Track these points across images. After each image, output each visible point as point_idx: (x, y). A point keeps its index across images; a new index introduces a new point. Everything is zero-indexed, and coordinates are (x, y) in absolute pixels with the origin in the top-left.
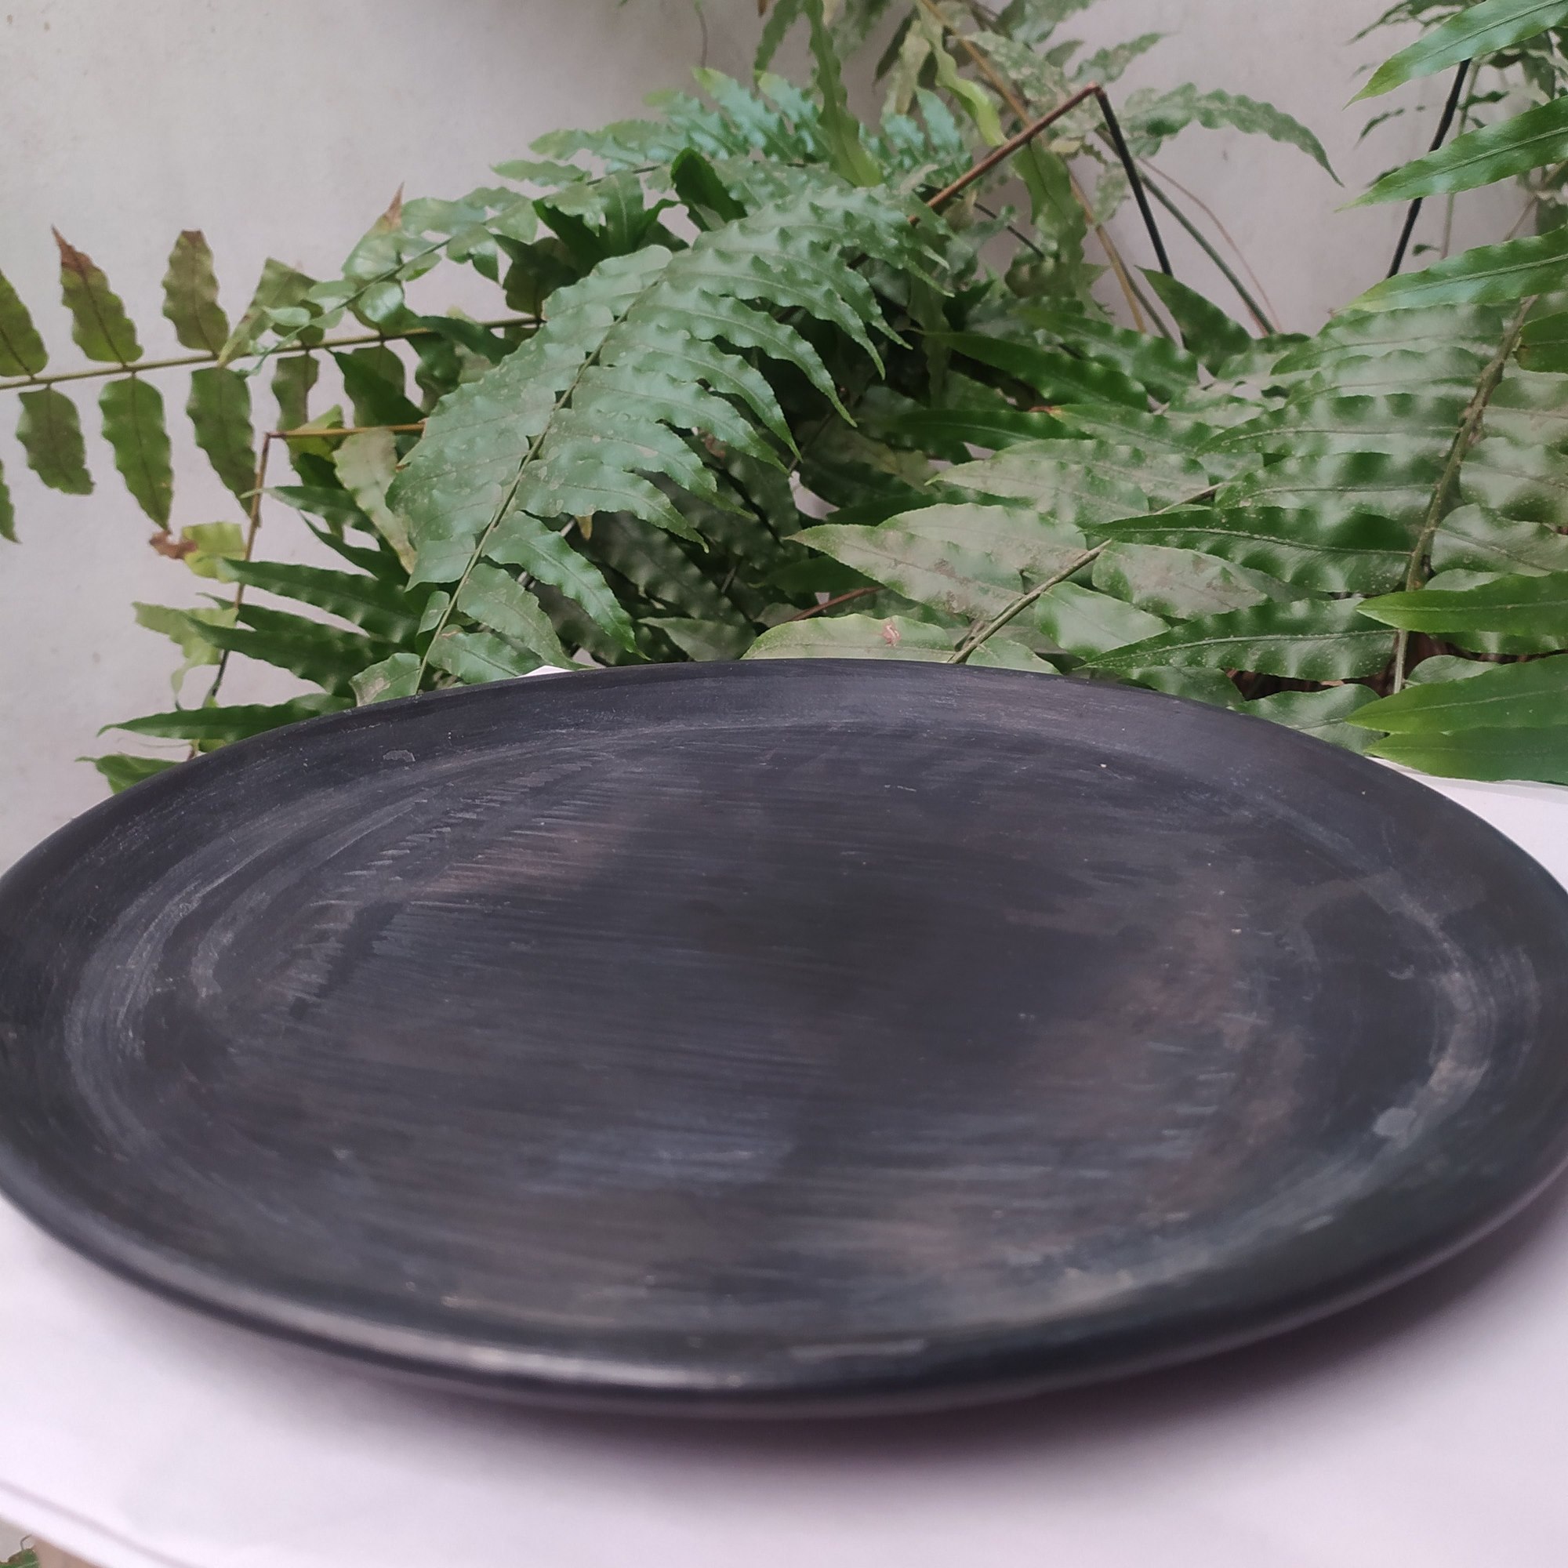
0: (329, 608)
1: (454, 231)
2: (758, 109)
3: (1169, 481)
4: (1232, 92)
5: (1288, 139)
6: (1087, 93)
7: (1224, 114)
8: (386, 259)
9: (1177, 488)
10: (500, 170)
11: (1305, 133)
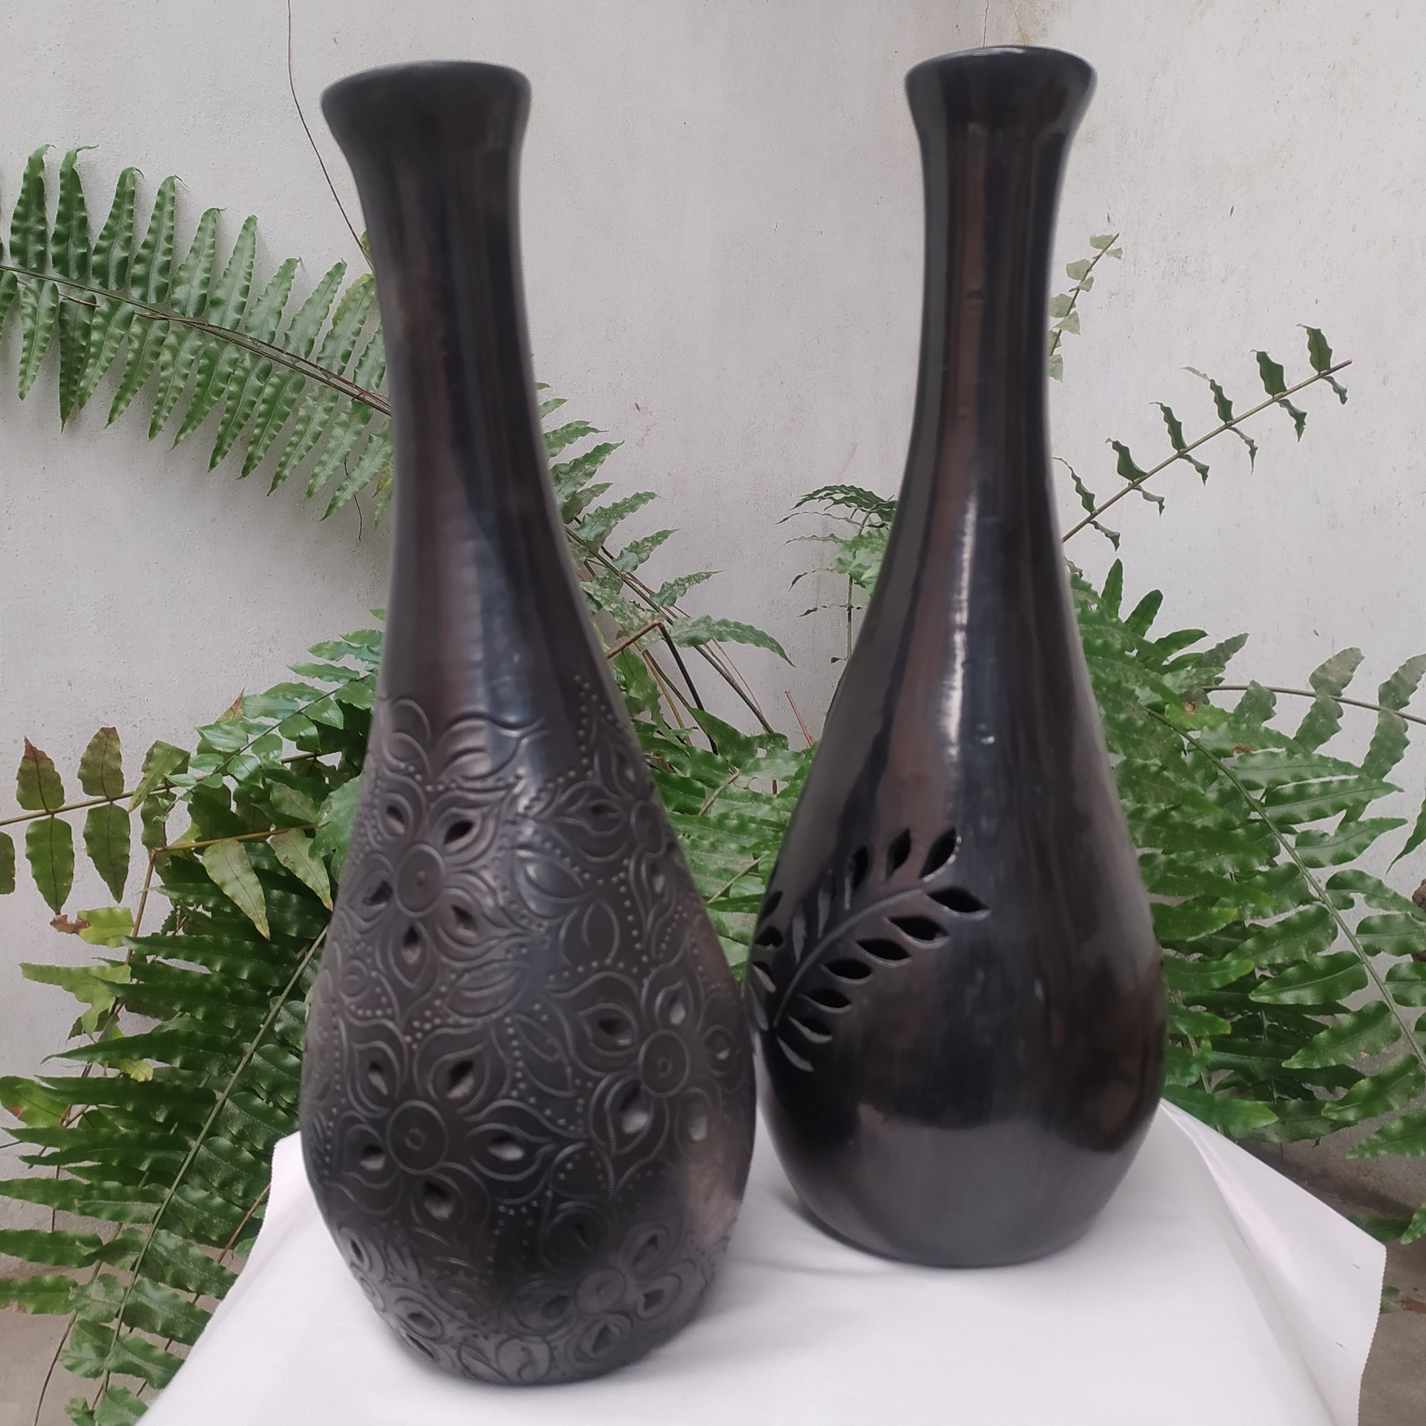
0: (199, 961)
1: (281, 717)
3: (732, 859)
4: (732, 620)
5: (764, 646)
6: (654, 626)
7: (729, 633)
8: (241, 738)
9: (737, 863)
10: (298, 669)
11: (772, 641)
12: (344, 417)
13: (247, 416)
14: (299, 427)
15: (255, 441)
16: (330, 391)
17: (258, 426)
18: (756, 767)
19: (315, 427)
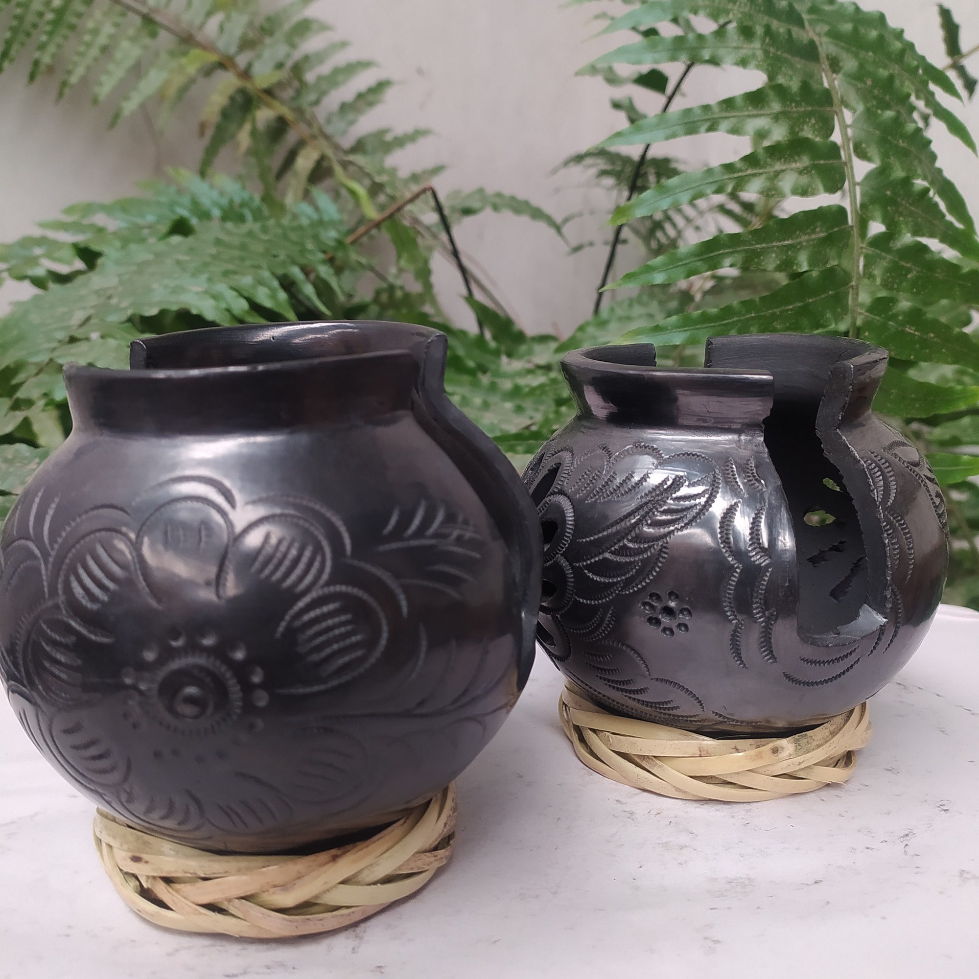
1: (14, 262)
2: (215, 195)
3: (506, 418)
4: (507, 193)
6: (424, 191)
7: (504, 205)
9: (512, 422)
10: (43, 225)
11: (547, 217)
12: (131, 32)
13: (35, 26)
14: (87, 38)
15: (42, 47)
16: (118, 8)
17: (45, 33)
18: (530, 352)
19: (102, 40)
